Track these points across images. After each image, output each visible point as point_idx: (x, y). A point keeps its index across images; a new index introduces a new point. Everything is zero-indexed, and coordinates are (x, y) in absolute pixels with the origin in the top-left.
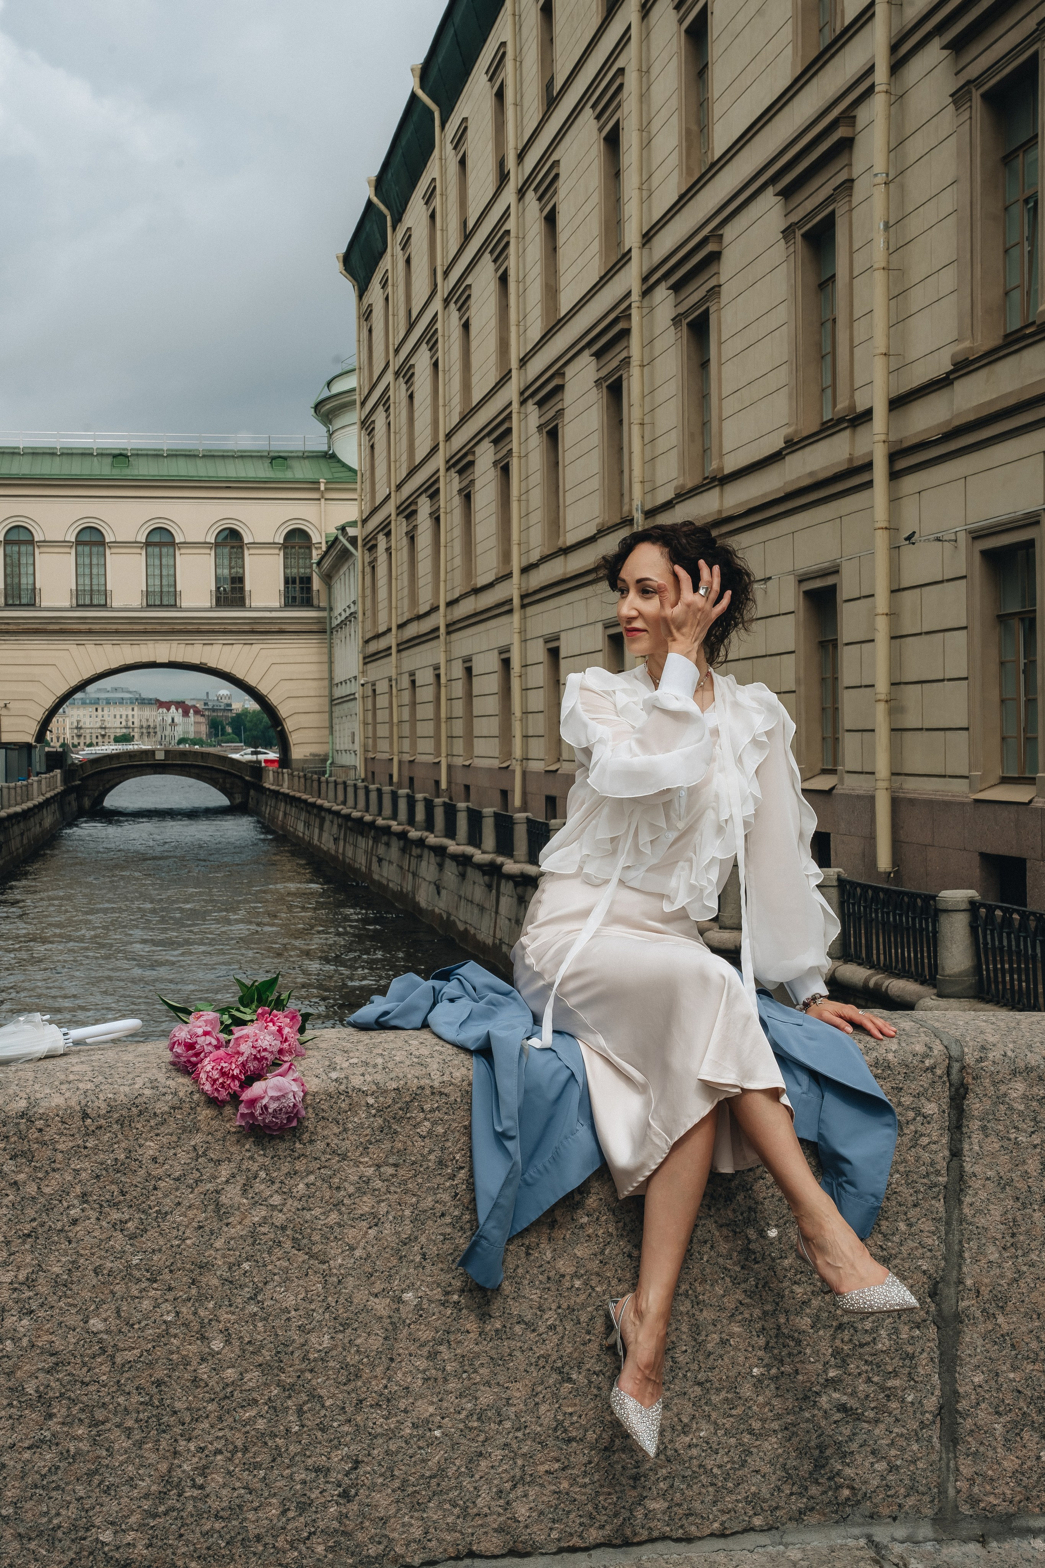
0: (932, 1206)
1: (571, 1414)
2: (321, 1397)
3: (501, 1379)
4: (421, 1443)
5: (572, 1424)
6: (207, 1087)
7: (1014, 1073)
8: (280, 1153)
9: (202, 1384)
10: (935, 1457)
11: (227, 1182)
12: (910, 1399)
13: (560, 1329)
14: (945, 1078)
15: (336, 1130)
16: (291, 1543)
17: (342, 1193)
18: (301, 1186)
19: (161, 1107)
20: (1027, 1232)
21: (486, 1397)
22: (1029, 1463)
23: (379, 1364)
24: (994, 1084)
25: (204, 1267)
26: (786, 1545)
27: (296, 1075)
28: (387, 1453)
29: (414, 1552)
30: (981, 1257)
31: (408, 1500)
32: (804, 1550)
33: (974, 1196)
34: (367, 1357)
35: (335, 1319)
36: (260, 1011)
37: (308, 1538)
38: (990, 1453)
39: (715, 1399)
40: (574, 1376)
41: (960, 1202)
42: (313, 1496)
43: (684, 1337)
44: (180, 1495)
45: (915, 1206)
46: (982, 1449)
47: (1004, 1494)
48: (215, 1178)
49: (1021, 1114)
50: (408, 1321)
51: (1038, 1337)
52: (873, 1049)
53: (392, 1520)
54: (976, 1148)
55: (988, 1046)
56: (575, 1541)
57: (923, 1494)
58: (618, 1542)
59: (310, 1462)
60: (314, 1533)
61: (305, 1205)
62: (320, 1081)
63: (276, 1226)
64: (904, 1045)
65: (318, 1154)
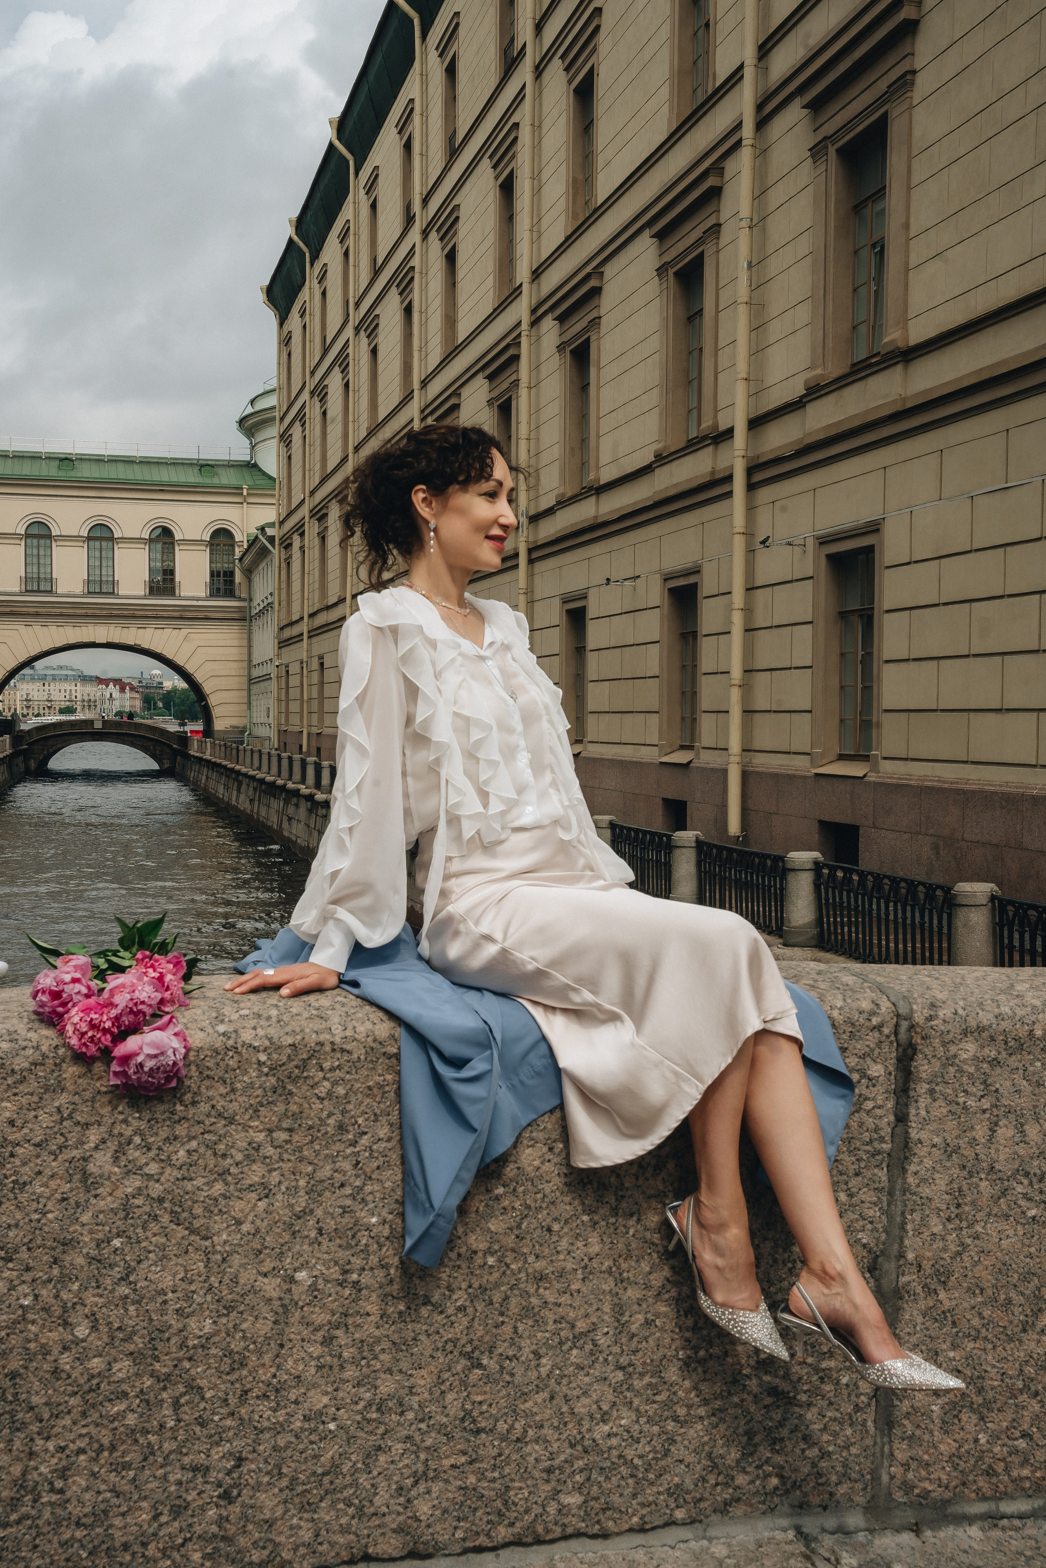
0: (875, 1175)
1: (480, 1403)
2: (202, 1389)
3: (404, 1365)
4: (313, 1438)
5: (482, 1413)
6: (74, 1041)
7: (965, 1032)
8: (158, 1115)
9: (64, 1376)
10: (869, 1442)
11: (96, 1148)
12: (844, 1380)
13: (470, 1310)
14: (893, 1038)
15: (223, 1090)
16: (163, 1551)
17: (229, 1161)
18: (182, 1153)
19: (20, 1063)
20: (973, 1203)
21: (387, 1386)
22: (966, 1447)
23: (267, 1351)
24: (944, 1044)
25: (67, 1244)
26: (710, 1540)
27: (176, 1030)
28: (275, 1448)
29: (303, 1557)
30: (923, 1229)
31: (297, 1500)
32: (729, 1545)
33: (919, 1164)
34: (254, 1343)
35: (218, 1301)
36: (139, 956)
37: (183, 1545)
38: (927, 1437)
39: (638, 1384)
40: (485, 1362)
41: (904, 1171)
42: (189, 1498)
43: (606, 1317)
44: (35, 1501)
45: (857, 1174)
46: (918, 1432)
47: (939, 1479)
48: (83, 1143)
49: (970, 1076)
50: (301, 1303)
51: (980, 1314)
53: (279, 1523)
54: (923, 1113)
55: (938, 1004)
56: (482, 1540)
57: (856, 1481)
58: (529, 1540)
59: (186, 1460)
60: (190, 1539)
61: (186, 1175)
62: (205, 1034)
63: (153, 1198)
64: (849, 1001)
65: (201, 1118)
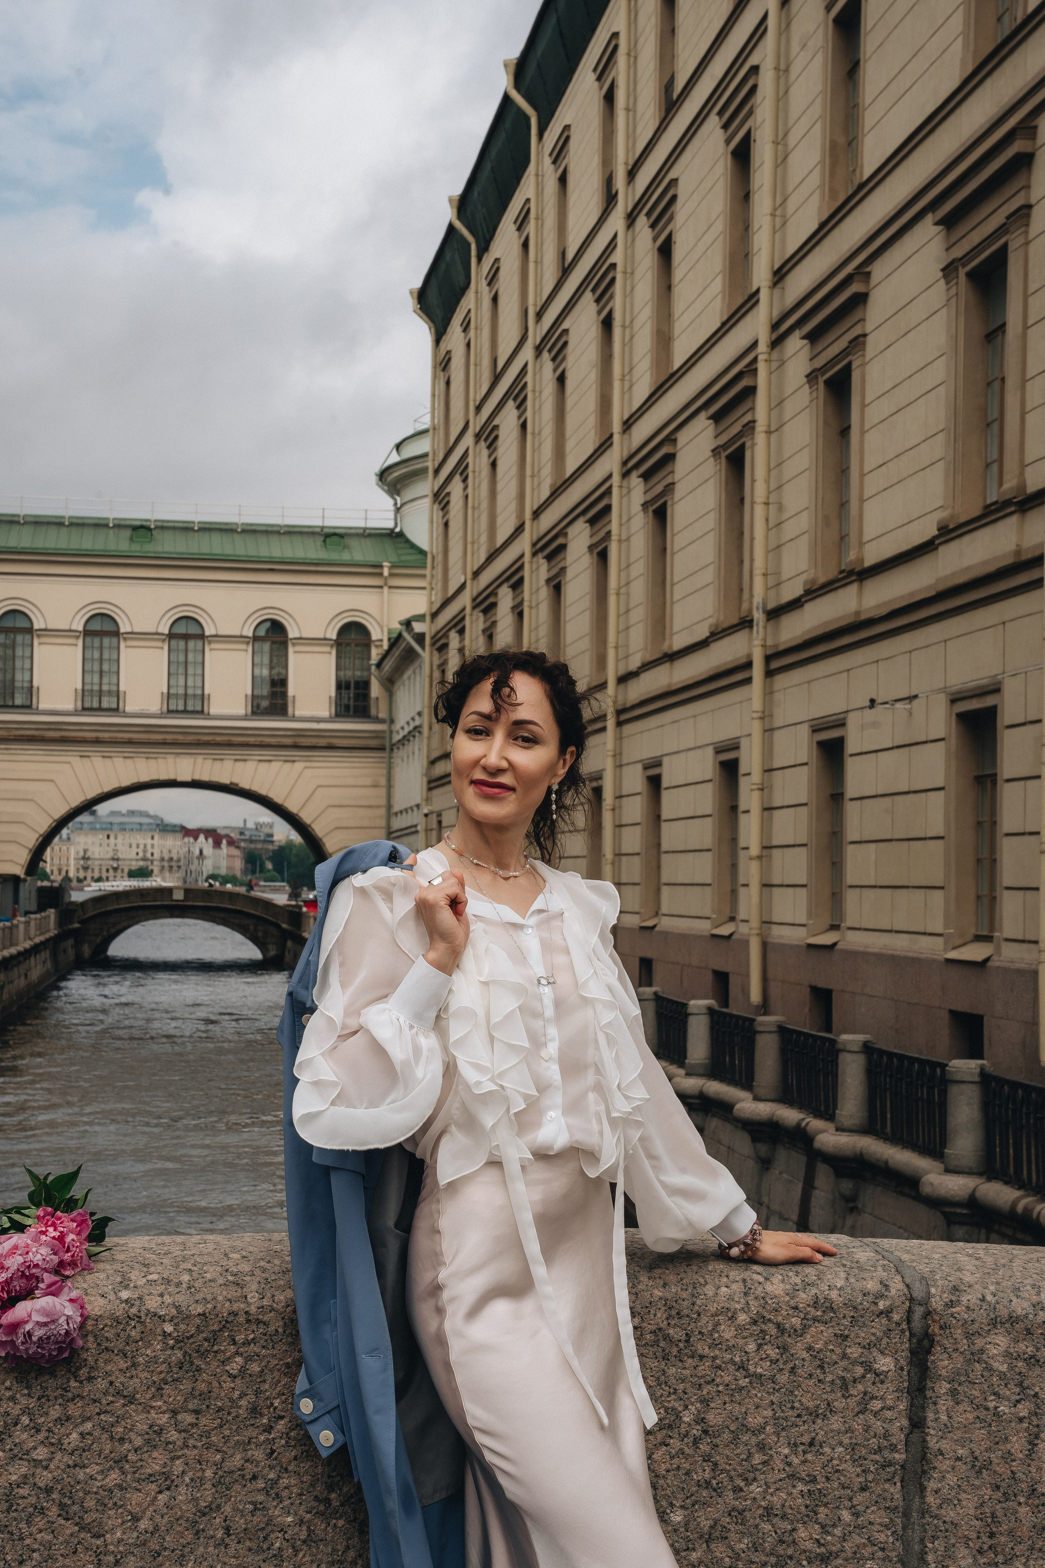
0: (885, 1490)
7: (994, 1323)
8: (49, 1392)
14: (904, 1326)
15: (123, 1365)
17: (127, 1446)
18: (74, 1435)
20: (1010, 1532)
24: (968, 1336)
27: (74, 1294)
33: (940, 1481)
36: (43, 1212)
41: (922, 1489)
45: (863, 1489)
49: (1002, 1376)
52: (812, 1284)
54: (944, 1418)
55: (962, 1287)
61: (78, 1460)
62: (106, 1301)
63: (39, 1488)
64: (852, 1280)
65: (98, 1395)
